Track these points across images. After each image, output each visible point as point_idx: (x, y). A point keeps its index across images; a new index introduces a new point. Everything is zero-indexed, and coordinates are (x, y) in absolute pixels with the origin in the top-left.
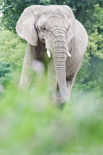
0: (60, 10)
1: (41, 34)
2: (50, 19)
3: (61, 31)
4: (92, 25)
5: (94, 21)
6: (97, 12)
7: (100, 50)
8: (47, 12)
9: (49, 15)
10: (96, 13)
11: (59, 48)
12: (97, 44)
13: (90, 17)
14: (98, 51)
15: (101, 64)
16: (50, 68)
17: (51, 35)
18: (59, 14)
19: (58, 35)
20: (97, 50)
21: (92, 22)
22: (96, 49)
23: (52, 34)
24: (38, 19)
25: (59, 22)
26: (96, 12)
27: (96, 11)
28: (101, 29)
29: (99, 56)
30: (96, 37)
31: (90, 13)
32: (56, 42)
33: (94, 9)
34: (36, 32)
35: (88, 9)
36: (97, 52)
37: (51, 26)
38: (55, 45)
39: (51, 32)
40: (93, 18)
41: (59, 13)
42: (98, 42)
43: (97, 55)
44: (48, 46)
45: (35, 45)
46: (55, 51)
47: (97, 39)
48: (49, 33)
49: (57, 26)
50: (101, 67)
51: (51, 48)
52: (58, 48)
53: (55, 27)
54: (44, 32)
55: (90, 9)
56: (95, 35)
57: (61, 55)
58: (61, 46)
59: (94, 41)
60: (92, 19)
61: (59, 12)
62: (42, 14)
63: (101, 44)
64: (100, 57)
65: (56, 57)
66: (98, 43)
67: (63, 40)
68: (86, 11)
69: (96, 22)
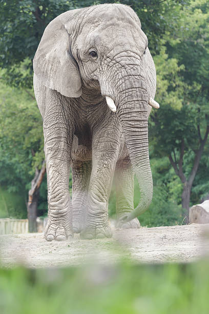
0: (124, 11)
1: (88, 69)
2: (104, 31)
3: (132, 54)
4: (157, 40)
5: (159, 31)
6: (166, 11)
7: (173, 93)
8: (94, 18)
9: (102, 24)
10: (163, 14)
11: (133, 89)
12: (166, 79)
13: (152, 24)
14: (170, 95)
15: (176, 121)
16: (98, 142)
17: (111, 64)
18: (122, 19)
19: (128, 62)
20: (166, 93)
21: (155, 33)
22: (164, 91)
23: (114, 62)
24: (76, 36)
25: (125, 36)
26: (163, 12)
27: (164, 9)
28: (172, 46)
29: (171, 106)
30: (164, 64)
31: (152, 15)
32: (126, 78)
33: (159, 4)
34: (74, 67)
35: (147, 6)
36: (167, 96)
37: (110, 46)
38: (123, 85)
39: (112, 58)
40: (158, 24)
41: (123, 17)
42: (168, 75)
43: (169, 102)
44: (108, 88)
45: (76, 96)
46: (124, 96)
47: (166, 69)
48: (106, 62)
49: (121, 45)
50: (177, 129)
51: (115, 93)
52: (131, 90)
53: (119, 47)
54: (93, 61)
55: (150, 6)
56: (162, 59)
57: (138, 105)
58: (137, 86)
59: (160, 74)
60: (156, 26)
61: (122, 14)
62: (85, 23)
63: (175, 78)
64: (174, 106)
65: (127, 112)
66: (168, 77)
67: (139, 71)
68: (142, 10)
69: (164, 33)
